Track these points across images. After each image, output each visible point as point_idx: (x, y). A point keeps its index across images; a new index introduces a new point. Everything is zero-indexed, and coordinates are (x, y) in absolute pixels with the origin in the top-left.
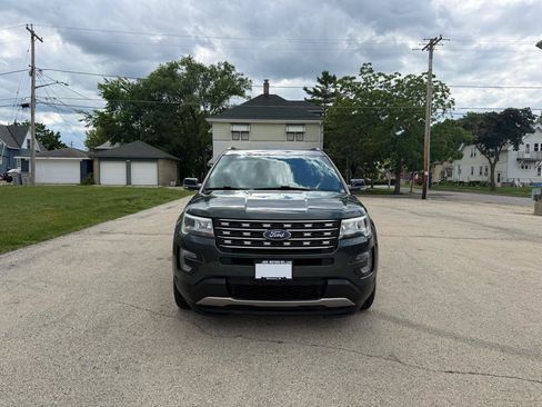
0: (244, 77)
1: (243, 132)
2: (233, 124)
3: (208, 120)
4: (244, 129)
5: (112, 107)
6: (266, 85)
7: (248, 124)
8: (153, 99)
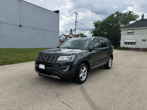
0: (136, 14)
1: (131, 32)
2: (128, 30)
3: (120, 29)
4: (132, 31)
5: (96, 28)
6: (143, 16)
7: (133, 29)
8: (107, 25)
